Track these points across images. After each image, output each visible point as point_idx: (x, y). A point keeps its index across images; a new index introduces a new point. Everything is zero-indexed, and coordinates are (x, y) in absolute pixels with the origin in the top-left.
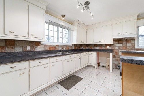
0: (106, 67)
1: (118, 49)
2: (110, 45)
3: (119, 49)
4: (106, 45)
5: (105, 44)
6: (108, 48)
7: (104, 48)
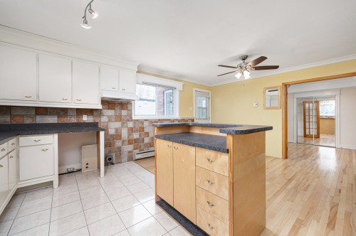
0: (80, 170)
1: (107, 120)
2: (90, 112)
3: (110, 121)
4: (80, 112)
5: (77, 109)
6: (85, 118)
7: (74, 120)
